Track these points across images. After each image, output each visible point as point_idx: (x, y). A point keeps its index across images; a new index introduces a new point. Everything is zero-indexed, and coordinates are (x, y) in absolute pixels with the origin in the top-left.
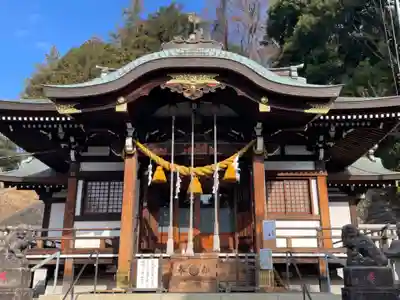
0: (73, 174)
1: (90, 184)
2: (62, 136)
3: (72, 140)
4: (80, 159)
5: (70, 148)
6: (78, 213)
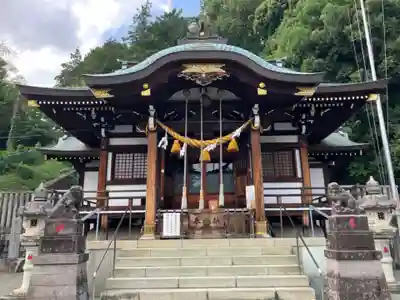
0: (103, 147)
1: (117, 155)
2: (94, 117)
3: (103, 120)
4: (109, 136)
5: (101, 127)
6: (109, 178)
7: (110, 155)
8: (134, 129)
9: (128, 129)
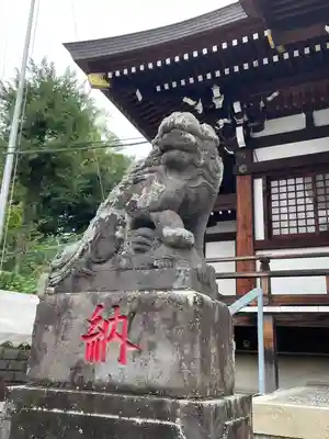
0: (242, 169)
1: (274, 184)
4: (253, 144)
5: (235, 125)
6: (260, 235)
7: (259, 184)
8: (310, 120)
9: (297, 122)
